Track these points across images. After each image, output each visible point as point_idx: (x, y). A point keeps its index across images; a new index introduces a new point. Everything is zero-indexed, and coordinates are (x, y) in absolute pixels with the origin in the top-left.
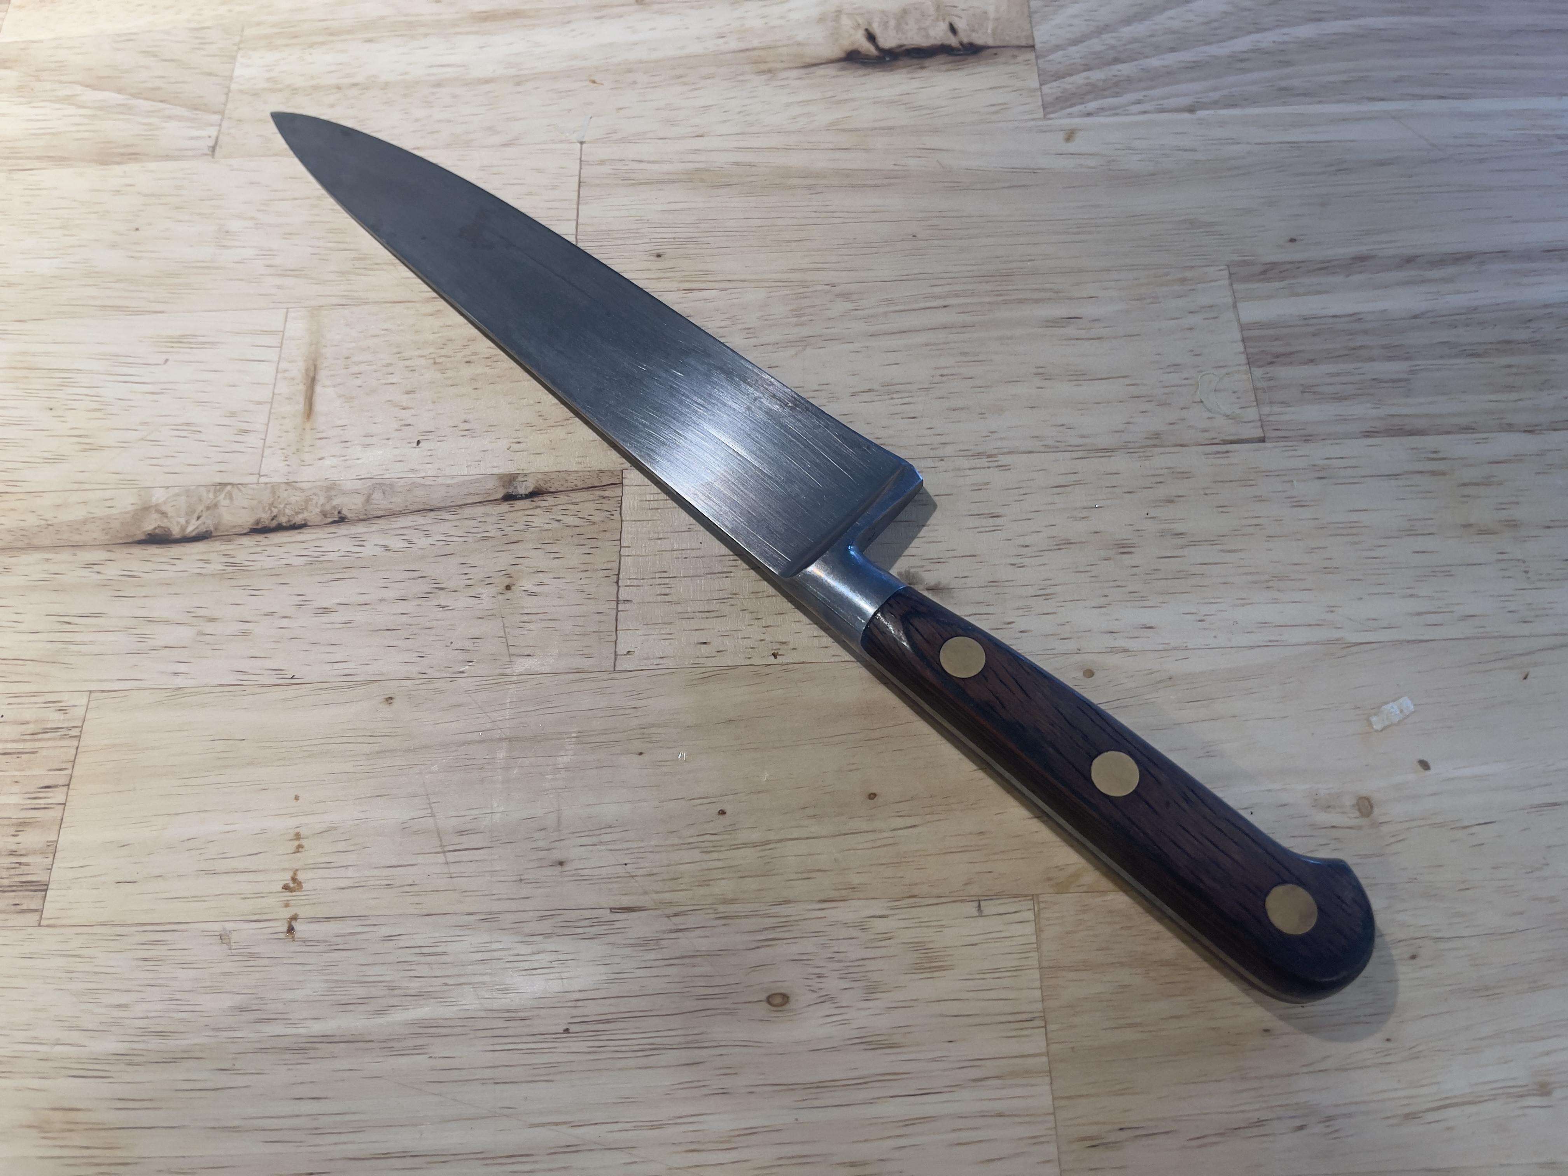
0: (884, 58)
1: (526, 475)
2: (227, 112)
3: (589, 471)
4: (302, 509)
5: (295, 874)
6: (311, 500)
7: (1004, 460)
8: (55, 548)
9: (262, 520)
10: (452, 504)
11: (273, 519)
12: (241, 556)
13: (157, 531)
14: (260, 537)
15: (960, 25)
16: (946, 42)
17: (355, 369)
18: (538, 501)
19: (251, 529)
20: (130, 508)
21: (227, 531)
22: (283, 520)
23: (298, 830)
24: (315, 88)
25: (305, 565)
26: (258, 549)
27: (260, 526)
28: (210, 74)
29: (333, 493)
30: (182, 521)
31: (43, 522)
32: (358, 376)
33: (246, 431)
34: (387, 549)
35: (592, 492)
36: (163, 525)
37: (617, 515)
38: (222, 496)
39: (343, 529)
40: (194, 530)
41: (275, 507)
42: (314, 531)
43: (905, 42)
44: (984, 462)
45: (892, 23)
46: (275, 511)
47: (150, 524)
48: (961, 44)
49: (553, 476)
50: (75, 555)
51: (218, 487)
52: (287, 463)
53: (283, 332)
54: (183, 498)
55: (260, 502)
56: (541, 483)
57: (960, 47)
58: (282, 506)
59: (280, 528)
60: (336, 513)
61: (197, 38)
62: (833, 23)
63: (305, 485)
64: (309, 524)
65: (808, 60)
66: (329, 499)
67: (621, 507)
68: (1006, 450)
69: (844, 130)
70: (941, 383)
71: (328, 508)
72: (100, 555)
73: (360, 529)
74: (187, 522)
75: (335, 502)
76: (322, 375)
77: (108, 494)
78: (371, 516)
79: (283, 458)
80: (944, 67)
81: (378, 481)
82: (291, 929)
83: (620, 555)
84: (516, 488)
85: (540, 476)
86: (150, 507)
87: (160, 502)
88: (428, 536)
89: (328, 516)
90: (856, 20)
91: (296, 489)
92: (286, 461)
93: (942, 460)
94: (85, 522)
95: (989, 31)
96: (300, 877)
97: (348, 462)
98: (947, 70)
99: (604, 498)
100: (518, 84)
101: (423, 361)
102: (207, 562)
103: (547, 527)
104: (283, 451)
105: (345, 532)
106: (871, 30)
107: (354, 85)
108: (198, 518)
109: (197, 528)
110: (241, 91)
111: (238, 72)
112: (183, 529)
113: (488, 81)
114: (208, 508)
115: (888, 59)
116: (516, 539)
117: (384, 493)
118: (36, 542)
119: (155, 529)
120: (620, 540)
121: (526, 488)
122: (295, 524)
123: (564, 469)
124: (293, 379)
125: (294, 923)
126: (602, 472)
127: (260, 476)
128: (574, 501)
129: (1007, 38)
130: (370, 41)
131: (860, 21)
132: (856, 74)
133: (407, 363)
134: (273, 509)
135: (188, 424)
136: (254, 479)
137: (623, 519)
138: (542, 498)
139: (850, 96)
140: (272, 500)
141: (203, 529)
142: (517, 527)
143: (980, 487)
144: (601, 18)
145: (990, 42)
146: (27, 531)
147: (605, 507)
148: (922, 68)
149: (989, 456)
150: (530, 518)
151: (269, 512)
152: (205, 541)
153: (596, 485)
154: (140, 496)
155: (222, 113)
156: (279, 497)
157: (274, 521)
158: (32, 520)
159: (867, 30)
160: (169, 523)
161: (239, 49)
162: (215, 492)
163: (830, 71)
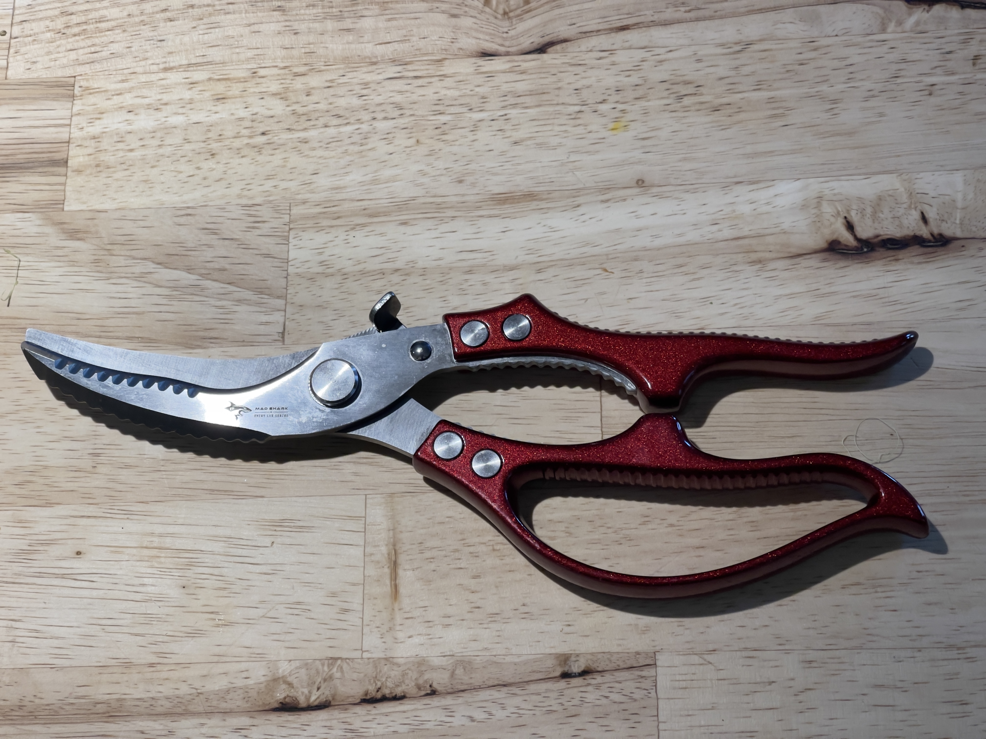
0: (862, 249)
1: (578, 655)
2: (289, 296)
3: (628, 653)
4: (400, 683)
6: (407, 674)
7: (972, 652)
8: (209, 714)
9: (369, 692)
10: (520, 680)
11: (378, 691)
12: (357, 724)
13: (287, 700)
14: (369, 707)
15: (931, 215)
16: (918, 233)
17: (428, 554)
18: (589, 679)
19: (361, 699)
20: (263, 679)
21: (343, 701)
22: (387, 692)
24: (363, 273)
25: (408, 732)
26: (370, 718)
27: (368, 697)
28: (268, 256)
29: (423, 668)
30: (306, 691)
31: (194, 691)
32: (432, 560)
33: (347, 610)
34: (472, 719)
35: (632, 672)
36: (291, 695)
37: (653, 694)
38: (335, 670)
39: (435, 701)
40: (316, 700)
41: (379, 680)
42: (413, 702)
43: (882, 233)
44: (953, 654)
45: (869, 210)
46: (379, 684)
47: (280, 695)
48: (932, 235)
49: (600, 656)
50: (224, 720)
51: (330, 661)
52: (383, 640)
53: (365, 517)
54: (303, 671)
55: (365, 675)
56: (590, 662)
57: (929, 237)
58: (384, 680)
59: (384, 699)
60: (428, 686)
61: (250, 216)
62: (815, 211)
63: (401, 661)
64: (407, 695)
65: (794, 251)
66: (422, 673)
67: (656, 686)
68: (973, 644)
69: (828, 325)
70: (918, 579)
71: (421, 682)
72: (244, 721)
73: (448, 701)
74: (310, 692)
75: (427, 676)
76: (402, 559)
77: (243, 666)
78: (456, 690)
79: (380, 636)
80: (916, 260)
81: (459, 659)
83: (658, 730)
84: (570, 666)
85: (590, 657)
86: (279, 678)
87: (286, 673)
88: (503, 708)
89: (422, 689)
90: (836, 208)
91: (394, 664)
92: (382, 638)
93: (920, 651)
94: (228, 691)
95: (958, 222)
97: (433, 640)
98: (920, 263)
99: (642, 677)
100: (539, 271)
101: (483, 548)
102: (330, 728)
103: (598, 702)
104: (379, 629)
105: (438, 704)
106: (849, 218)
107: (397, 270)
108: (318, 689)
109: (318, 698)
110: (298, 275)
111: (292, 255)
112: (308, 698)
113: (512, 268)
114: (325, 680)
115: (865, 250)
116: (574, 713)
117: (465, 669)
118: (191, 708)
119: (285, 698)
120: (658, 716)
121: (579, 667)
122: (396, 695)
123: (607, 651)
124: (378, 562)
126: (638, 653)
127: (363, 652)
128: (618, 679)
129: (974, 229)
130: (404, 223)
131: (840, 209)
132: (838, 266)
133: (472, 549)
134: (377, 682)
135: (299, 603)
136: (358, 654)
137: (659, 696)
138: (591, 677)
139: (833, 289)
140: (375, 673)
141: (323, 699)
142: (575, 702)
143: (952, 677)
144: (607, 201)
145: (959, 234)
146: (182, 698)
147: (643, 685)
148: (897, 260)
149: (959, 649)
150: (583, 695)
151: (374, 685)
152: (326, 709)
153: (635, 665)
154: (269, 668)
155: (284, 297)
156: (380, 671)
157: (379, 692)
158: (184, 689)
159: (845, 218)
160: (295, 693)
161: (290, 229)
162: (328, 667)
163: (813, 262)
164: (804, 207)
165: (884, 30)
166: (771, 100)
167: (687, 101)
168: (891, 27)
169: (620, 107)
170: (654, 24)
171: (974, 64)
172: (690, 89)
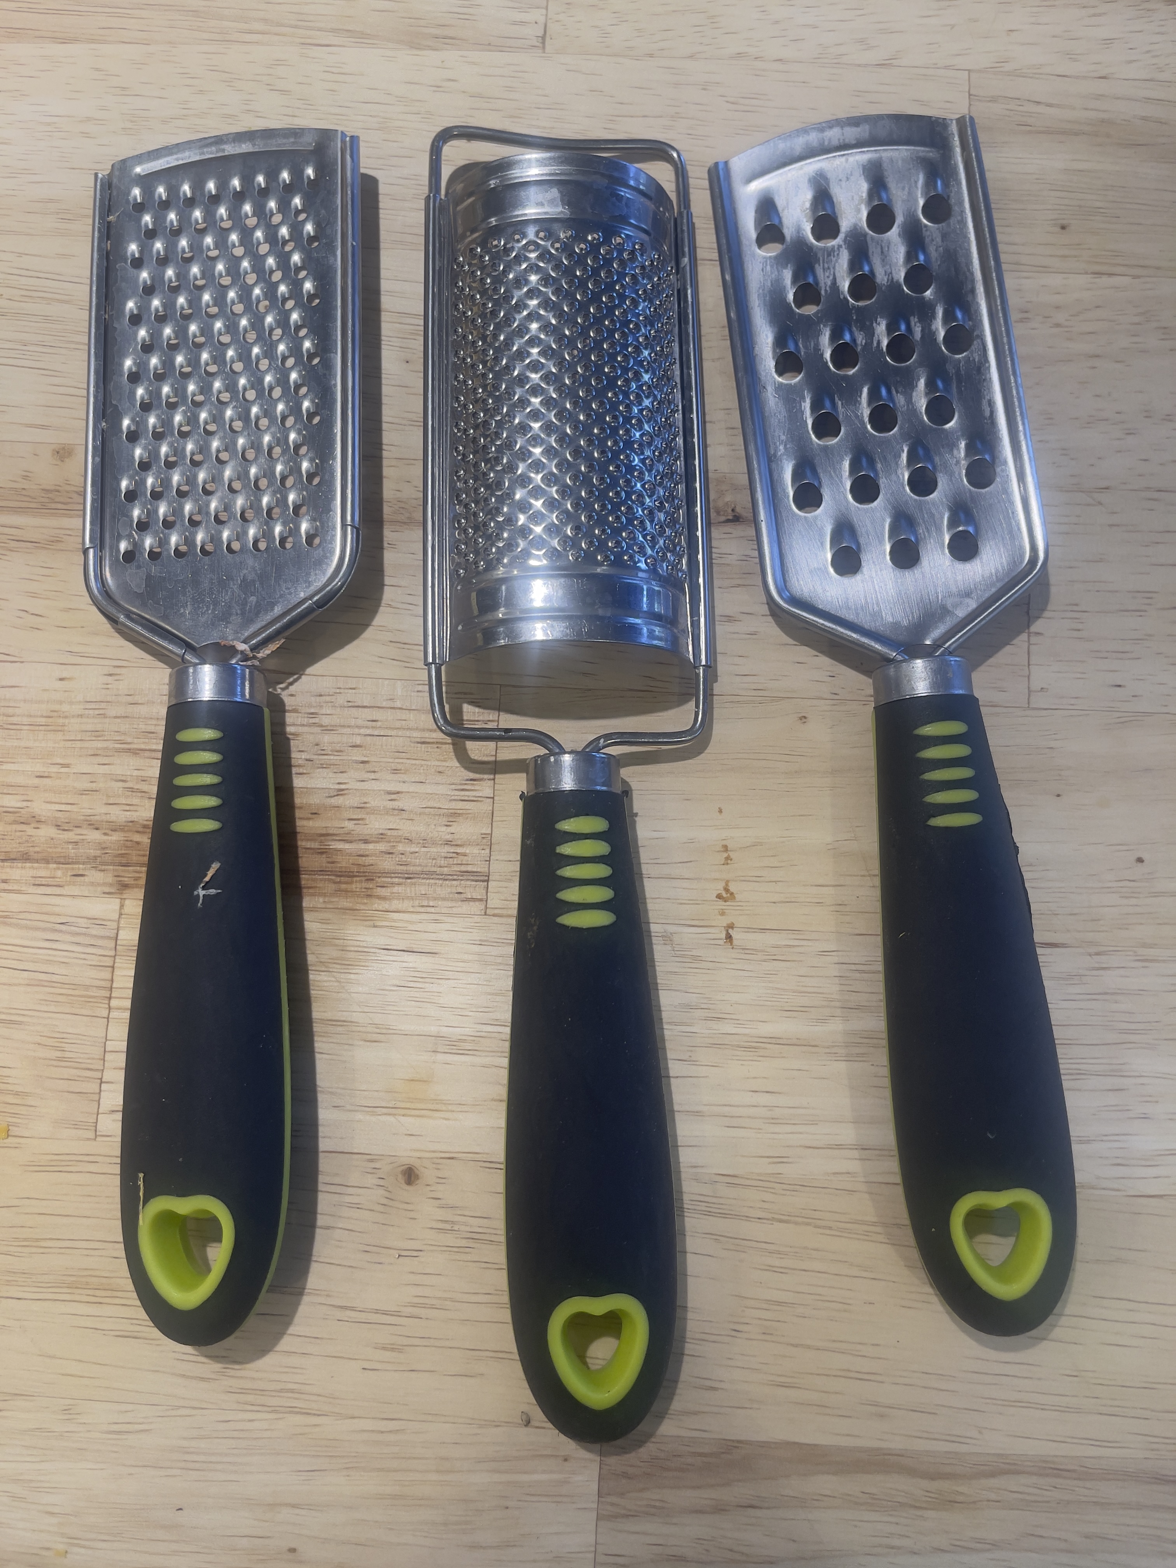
5: (727, 885)
23: (724, 843)
82: (729, 937)
96: (732, 888)
125: (730, 931)
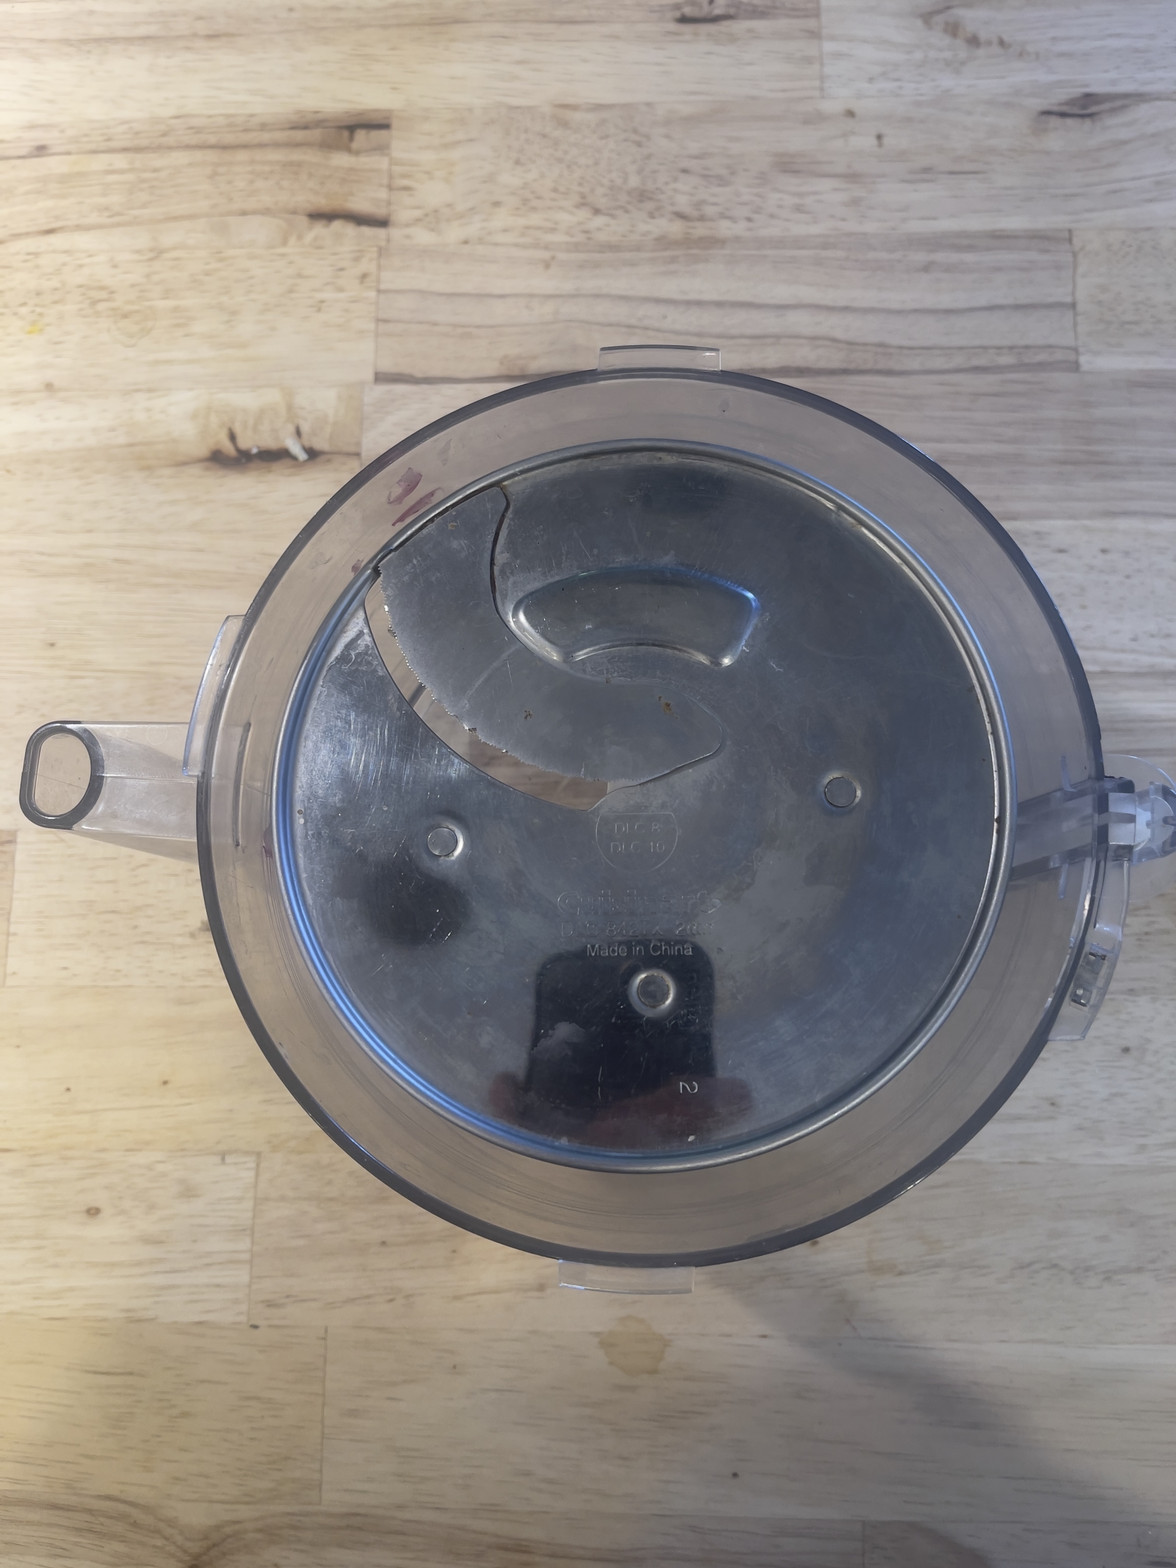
0: (241, 460)
15: (305, 428)
37: (10, 867)
43: (260, 445)
45: (251, 422)
62: (204, 420)
65: (180, 458)
67: (13, 860)
80: (287, 472)
83: (11, 898)
90: (222, 419)
95: (327, 436)
98: (289, 475)
106: (233, 428)
115: (244, 461)
120: (12, 886)
129: (340, 444)
131: (225, 420)
132: (218, 475)
137: (15, 869)
139: (211, 497)
144: (17, 403)
145: (327, 448)
148: (271, 471)
159: (229, 428)
163: (195, 470)
164: (194, 416)
165: (285, 243)
166: (176, 309)
167: (101, 306)
168: (293, 240)
169: (38, 310)
170: (78, 228)
171: (362, 282)
172: (103, 295)
